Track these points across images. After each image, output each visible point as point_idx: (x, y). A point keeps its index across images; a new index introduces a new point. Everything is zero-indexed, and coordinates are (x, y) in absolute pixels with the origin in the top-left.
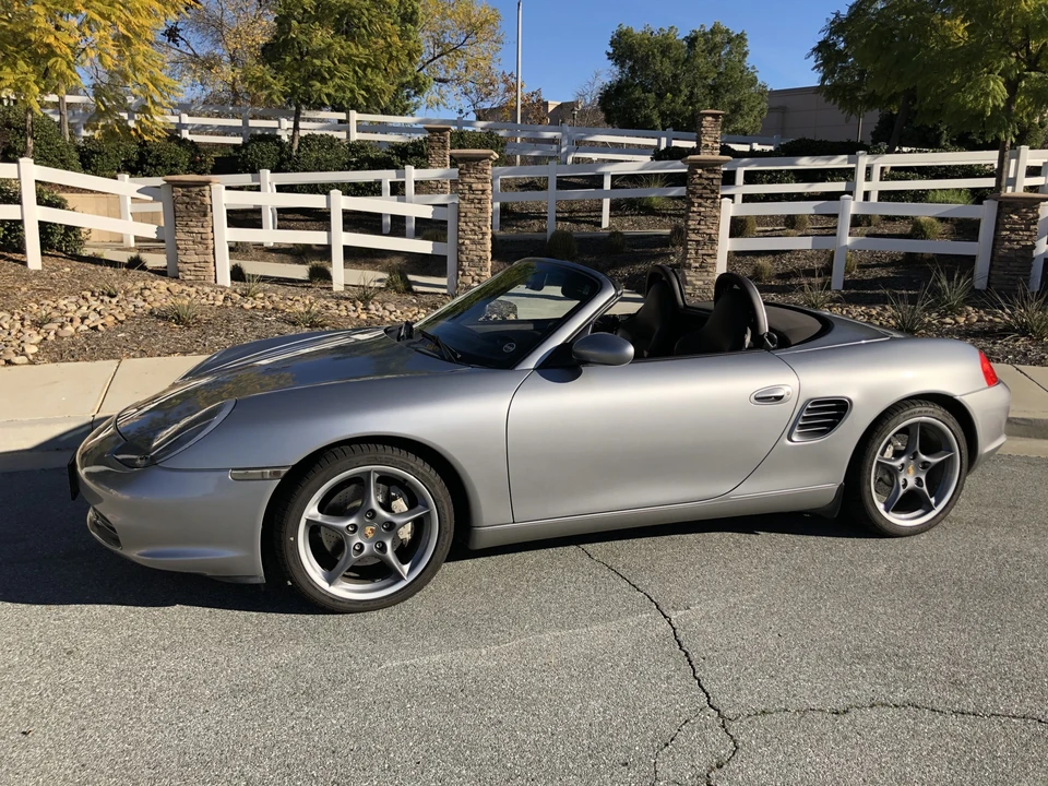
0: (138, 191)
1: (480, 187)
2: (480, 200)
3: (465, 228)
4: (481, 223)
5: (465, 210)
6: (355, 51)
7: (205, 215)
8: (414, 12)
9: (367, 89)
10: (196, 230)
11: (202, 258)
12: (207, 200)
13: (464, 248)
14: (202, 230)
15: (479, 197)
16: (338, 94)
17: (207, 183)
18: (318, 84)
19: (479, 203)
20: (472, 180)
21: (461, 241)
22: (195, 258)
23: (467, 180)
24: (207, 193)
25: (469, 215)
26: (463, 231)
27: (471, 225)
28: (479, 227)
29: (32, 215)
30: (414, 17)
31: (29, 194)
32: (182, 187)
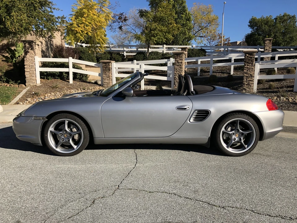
0: (95, 65)
1: (180, 61)
2: (180, 65)
3: (176, 73)
4: (181, 72)
5: (176, 68)
6: (163, 29)
7: (110, 70)
8: (190, 18)
9: (166, 38)
10: (107, 74)
11: (109, 81)
12: (110, 67)
13: (176, 78)
14: (109, 74)
15: (180, 64)
16: (158, 40)
17: (110, 62)
18: (153, 38)
19: (180, 66)
20: (178, 60)
21: (175, 77)
22: (107, 81)
23: (177, 60)
24: (110, 65)
25: (177, 69)
26: (176, 74)
27: (178, 72)
28: (180, 73)
29: (71, 70)
30: (190, 19)
31: (71, 65)
32: (104, 63)
